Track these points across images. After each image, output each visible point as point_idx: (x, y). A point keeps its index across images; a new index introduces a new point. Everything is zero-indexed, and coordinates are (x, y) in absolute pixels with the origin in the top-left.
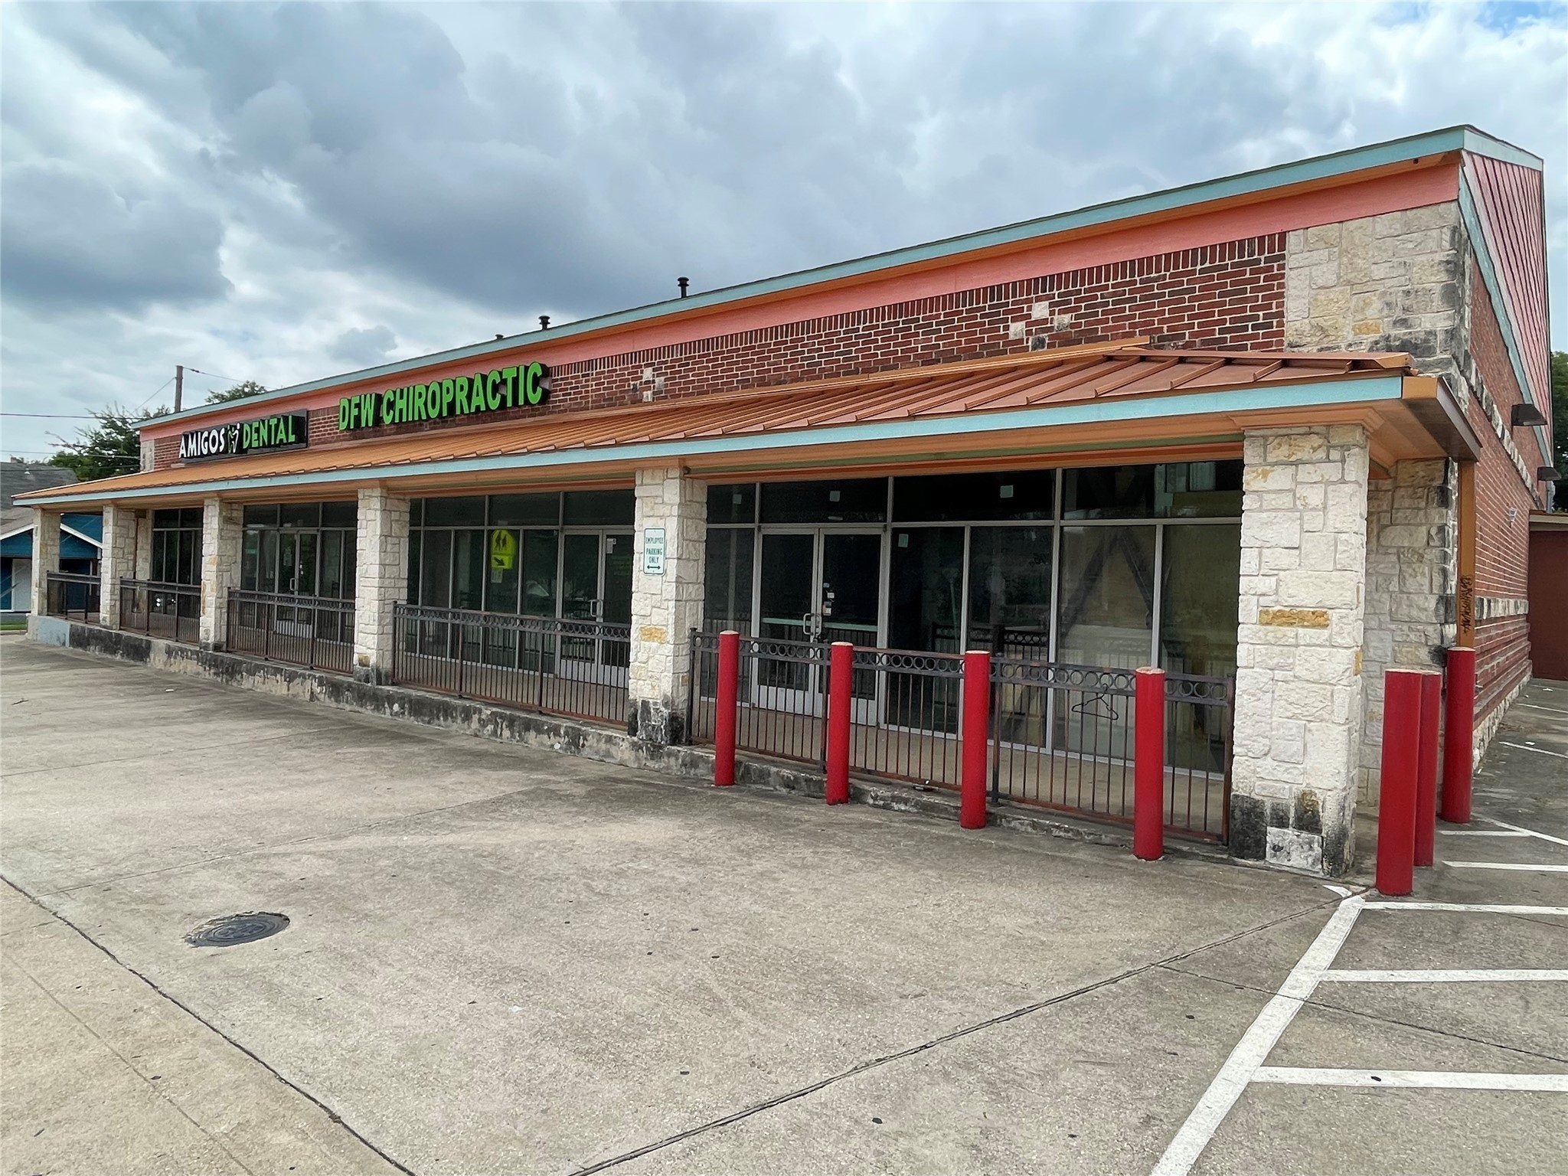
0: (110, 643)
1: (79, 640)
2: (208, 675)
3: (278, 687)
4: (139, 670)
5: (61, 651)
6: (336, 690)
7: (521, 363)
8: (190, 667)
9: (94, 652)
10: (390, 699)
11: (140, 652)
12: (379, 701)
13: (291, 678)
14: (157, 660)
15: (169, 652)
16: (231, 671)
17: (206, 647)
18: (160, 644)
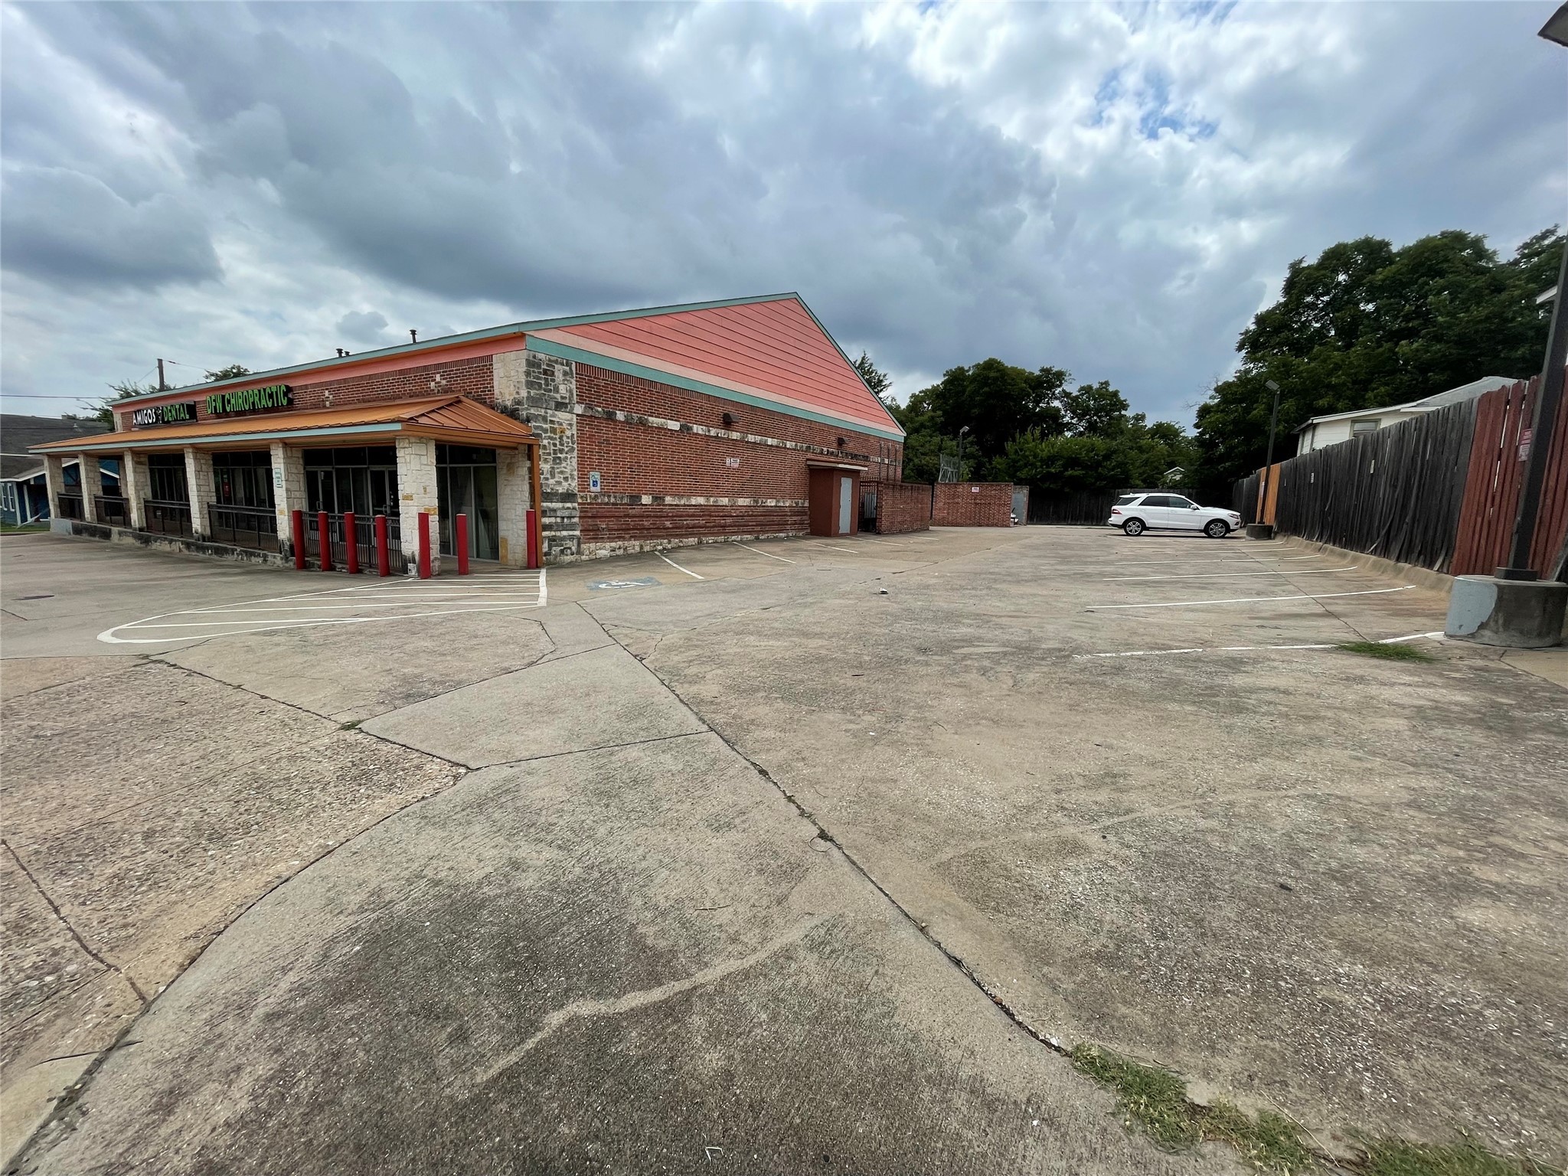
0: (92, 531)
1: (77, 531)
2: (138, 544)
3: (165, 547)
4: (106, 543)
5: (68, 537)
6: (188, 546)
7: (279, 383)
8: (129, 541)
9: (85, 536)
10: (208, 548)
11: (107, 535)
12: (203, 549)
13: (171, 542)
14: (115, 537)
15: (120, 533)
16: (146, 541)
17: (135, 529)
18: (115, 530)
